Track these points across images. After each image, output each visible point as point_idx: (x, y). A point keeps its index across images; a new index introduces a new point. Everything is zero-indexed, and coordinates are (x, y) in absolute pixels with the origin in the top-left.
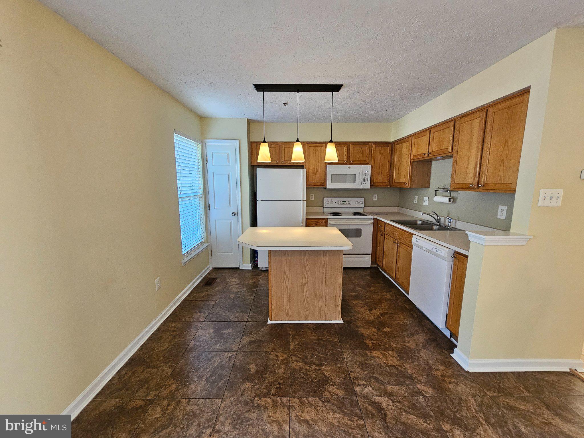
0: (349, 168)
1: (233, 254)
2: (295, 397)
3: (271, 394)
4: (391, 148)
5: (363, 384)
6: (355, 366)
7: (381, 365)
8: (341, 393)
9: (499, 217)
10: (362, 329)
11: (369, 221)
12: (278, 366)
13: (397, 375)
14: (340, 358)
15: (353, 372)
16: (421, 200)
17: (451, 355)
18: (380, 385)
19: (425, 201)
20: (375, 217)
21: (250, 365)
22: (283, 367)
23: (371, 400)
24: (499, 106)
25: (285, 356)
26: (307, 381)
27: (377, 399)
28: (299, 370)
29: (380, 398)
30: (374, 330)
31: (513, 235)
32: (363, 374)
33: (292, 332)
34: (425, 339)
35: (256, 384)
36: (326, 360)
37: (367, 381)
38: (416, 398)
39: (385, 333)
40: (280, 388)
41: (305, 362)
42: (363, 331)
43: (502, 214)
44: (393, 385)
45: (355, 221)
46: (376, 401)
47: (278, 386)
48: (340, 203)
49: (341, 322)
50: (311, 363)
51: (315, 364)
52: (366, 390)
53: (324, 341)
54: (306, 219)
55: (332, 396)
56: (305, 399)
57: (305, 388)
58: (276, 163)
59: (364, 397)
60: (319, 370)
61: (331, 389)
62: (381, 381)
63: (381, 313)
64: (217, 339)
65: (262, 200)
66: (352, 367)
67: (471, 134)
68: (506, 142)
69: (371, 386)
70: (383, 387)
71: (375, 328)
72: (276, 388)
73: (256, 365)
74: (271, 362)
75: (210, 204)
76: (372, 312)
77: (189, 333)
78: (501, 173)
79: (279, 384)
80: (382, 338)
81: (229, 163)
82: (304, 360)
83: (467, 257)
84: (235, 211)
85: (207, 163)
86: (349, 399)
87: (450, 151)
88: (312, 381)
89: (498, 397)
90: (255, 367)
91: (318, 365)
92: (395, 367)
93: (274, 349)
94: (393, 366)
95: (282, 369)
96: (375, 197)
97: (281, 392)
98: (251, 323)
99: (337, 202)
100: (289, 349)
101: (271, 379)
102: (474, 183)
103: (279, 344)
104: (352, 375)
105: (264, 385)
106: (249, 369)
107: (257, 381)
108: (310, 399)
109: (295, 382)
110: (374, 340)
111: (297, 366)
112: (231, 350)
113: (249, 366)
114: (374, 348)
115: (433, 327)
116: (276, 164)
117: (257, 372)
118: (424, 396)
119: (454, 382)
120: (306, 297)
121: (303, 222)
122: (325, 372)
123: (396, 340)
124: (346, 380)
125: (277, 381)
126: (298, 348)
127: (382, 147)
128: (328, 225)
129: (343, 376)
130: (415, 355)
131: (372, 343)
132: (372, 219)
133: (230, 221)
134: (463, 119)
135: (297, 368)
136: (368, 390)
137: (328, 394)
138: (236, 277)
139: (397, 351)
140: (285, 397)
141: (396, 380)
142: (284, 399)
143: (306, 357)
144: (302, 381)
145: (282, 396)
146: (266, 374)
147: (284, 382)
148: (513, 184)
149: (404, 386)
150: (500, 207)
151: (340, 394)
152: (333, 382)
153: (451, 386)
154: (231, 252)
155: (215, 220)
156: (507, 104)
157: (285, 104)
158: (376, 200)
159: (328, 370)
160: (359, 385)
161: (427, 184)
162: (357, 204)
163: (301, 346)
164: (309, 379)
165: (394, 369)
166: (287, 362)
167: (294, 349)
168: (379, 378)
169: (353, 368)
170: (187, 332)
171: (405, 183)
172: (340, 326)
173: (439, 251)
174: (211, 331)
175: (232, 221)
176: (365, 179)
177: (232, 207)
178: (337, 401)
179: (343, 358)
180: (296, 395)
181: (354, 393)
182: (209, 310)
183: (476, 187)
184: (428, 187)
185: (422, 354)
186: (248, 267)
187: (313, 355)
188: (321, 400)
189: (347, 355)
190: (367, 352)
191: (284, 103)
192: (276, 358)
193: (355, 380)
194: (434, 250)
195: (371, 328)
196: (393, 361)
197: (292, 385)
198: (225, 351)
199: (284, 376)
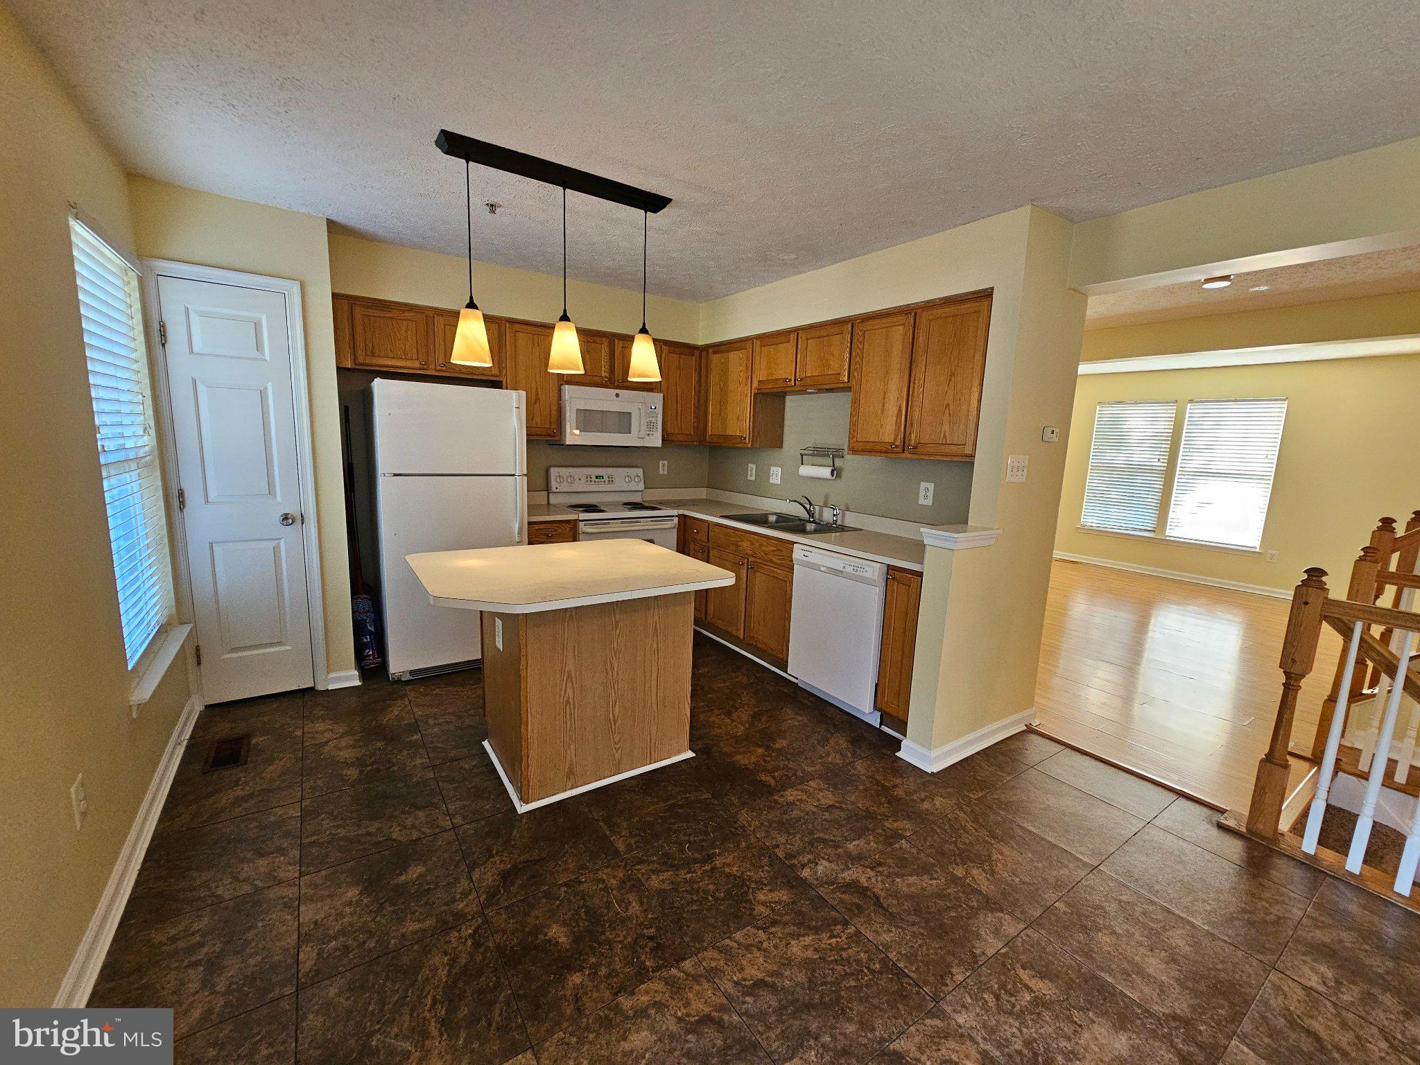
0: (617, 395)
1: (287, 648)
2: (705, 949)
3: (648, 971)
4: (698, 359)
5: (809, 861)
6: (774, 833)
7: (814, 813)
8: (783, 895)
9: (922, 501)
10: (739, 757)
11: (668, 520)
12: (620, 902)
13: (848, 819)
14: (736, 829)
15: (777, 846)
16: (763, 474)
17: (897, 754)
18: (836, 850)
19: (774, 475)
20: (681, 512)
21: (546, 930)
22: (631, 897)
23: (839, 883)
24: (939, 312)
25: (620, 874)
26: (706, 904)
27: (848, 875)
28: (673, 888)
29: (850, 872)
30: (760, 751)
31: (971, 531)
32: (797, 842)
33: (597, 814)
34: (848, 741)
35: (595, 967)
36: (713, 845)
37: (810, 852)
38: (897, 846)
39: (779, 751)
40: (659, 947)
41: (672, 866)
42: (743, 760)
43: (926, 497)
44: (854, 840)
45: (640, 522)
46: (847, 880)
47: (650, 944)
48: (591, 481)
49: (690, 754)
50: (688, 864)
51: (695, 861)
52: (820, 869)
53: (681, 807)
54: (530, 523)
55: (772, 909)
56: (727, 941)
57: (711, 921)
58: (417, 365)
59: (826, 883)
60: (713, 869)
61: (761, 896)
62: (832, 841)
63: (750, 715)
64: (391, 909)
65: (396, 475)
66: (768, 836)
67: (888, 354)
68: (953, 374)
69: (823, 859)
70: (841, 850)
71: (760, 746)
72: (652, 950)
73: (565, 924)
74: (596, 901)
75: (184, 486)
76: (734, 716)
77: (271, 931)
78: (946, 428)
79: (651, 938)
80: (782, 762)
81: (263, 353)
82: (667, 862)
83: (920, 575)
84: (293, 510)
85: (163, 345)
86: (805, 899)
87: (846, 379)
88: (716, 899)
89: (985, 796)
90: (565, 929)
91: (704, 862)
92: (837, 808)
93: (584, 867)
94: (832, 806)
95: (634, 904)
96: (663, 467)
97: (669, 955)
98: (469, 829)
99: (584, 479)
100: (617, 852)
101: (625, 937)
102: (898, 443)
103: (584, 852)
104: (781, 854)
105: (617, 959)
106: (550, 941)
107: (593, 960)
108: (738, 936)
109: (684, 918)
110: (773, 772)
111: (663, 881)
112: (460, 917)
113: (545, 935)
114: (782, 787)
115: (845, 717)
116: (420, 369)
117: (577, 939)
118: (905, 837)
119: (926, 797)
120: (614, 717)
121: (520, 532)
122: (727, 870)
123: (806, 758)
124: (776, 867)
125: (643, 935)
126: (636, 842)
127: (680, 354)
128: (581, 537)
129: (765, 861)
130: (850, 773)
131: (774, 777)
132: (673, 516)
133: (274, 543)
134: (871, 322)
135: (666, 886)
136: (823, 867)
137: (762, 910)
138: (323, 718)
139: (821, 777)
140: (684, 959)
141: (851, 829)
142: (687, 964)
143: (666, 855)
144: (695, 907)
145: (678, 962)
146: (603, 933)
147: (658, 929)
148: (967, 445)
149: (870, 835)
150: (923, 485)
151: (785, 898)
152: (756, 882)
153: (926, 805)
154: (279, 643)
155: (211, 545)
156: (953, 309)
157: (492, 205)
158: (666, 473)
159: (729, 861)
160: (803, 866)
161: (777, 442)
162: (630, 482)
163: (639, 835)
164: (706, 898)
165: (837, 812)
166: (634, 884)
167: (630, 848)
168: (827, 837)
169: (773, 838)
170: (254, 932)
171: (742, 436)
172: (694, 764)
173: (859, 569)
174: (350, 894)
175: (282, 542)
176: (651, 426)
177: (279, 499)
178: (787, 914)
179: (743, 827)
180: (705, 944)
181: (803, 882)
182: (294, 837)
183: (900, 449)
184: (780, 445)
185: (859, 768)
186: (347, 678)
187: (680, 844)
188: (758, 928)
189: (744, 817)
190: (776, 797)
191: (487, 204)
192: (601, 886)
193: (790, 859)
194: (849, 570)
195: (752, 748)
196: (828, 798)
197: (681, 928)
198: (445, 927)
199: (650, 916)
